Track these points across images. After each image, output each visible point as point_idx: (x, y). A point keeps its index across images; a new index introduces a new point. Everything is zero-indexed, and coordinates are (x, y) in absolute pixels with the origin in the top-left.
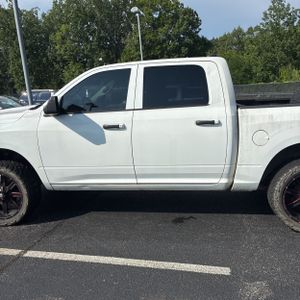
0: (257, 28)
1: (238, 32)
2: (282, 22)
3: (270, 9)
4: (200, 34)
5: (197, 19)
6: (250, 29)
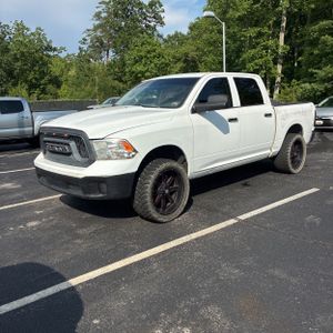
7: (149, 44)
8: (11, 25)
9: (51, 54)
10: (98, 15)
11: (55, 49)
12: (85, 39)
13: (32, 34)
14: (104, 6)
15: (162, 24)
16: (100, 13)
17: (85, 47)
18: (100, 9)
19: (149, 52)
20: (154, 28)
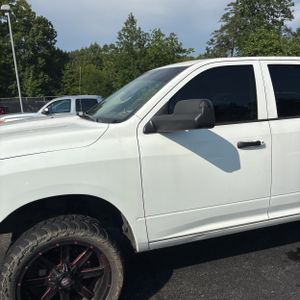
0: (112, 46)
1: (95, 48)
2: (134, 43)
3: (124, 30)
4: (56, 46)
5: (52, 30)
6: (106, 46)
7: (266, 38)
8: (150, 33)
9: (181, 55)
10: (225, 17)
11: (184, 51)
12: (212, 40)
13: (167, 39)
14: (232, 7)
15: (291, 17)
16: (228, 14)
17: (212, 47)
18: (228, 11)
19: (265, 46)
20: (282, 23)
